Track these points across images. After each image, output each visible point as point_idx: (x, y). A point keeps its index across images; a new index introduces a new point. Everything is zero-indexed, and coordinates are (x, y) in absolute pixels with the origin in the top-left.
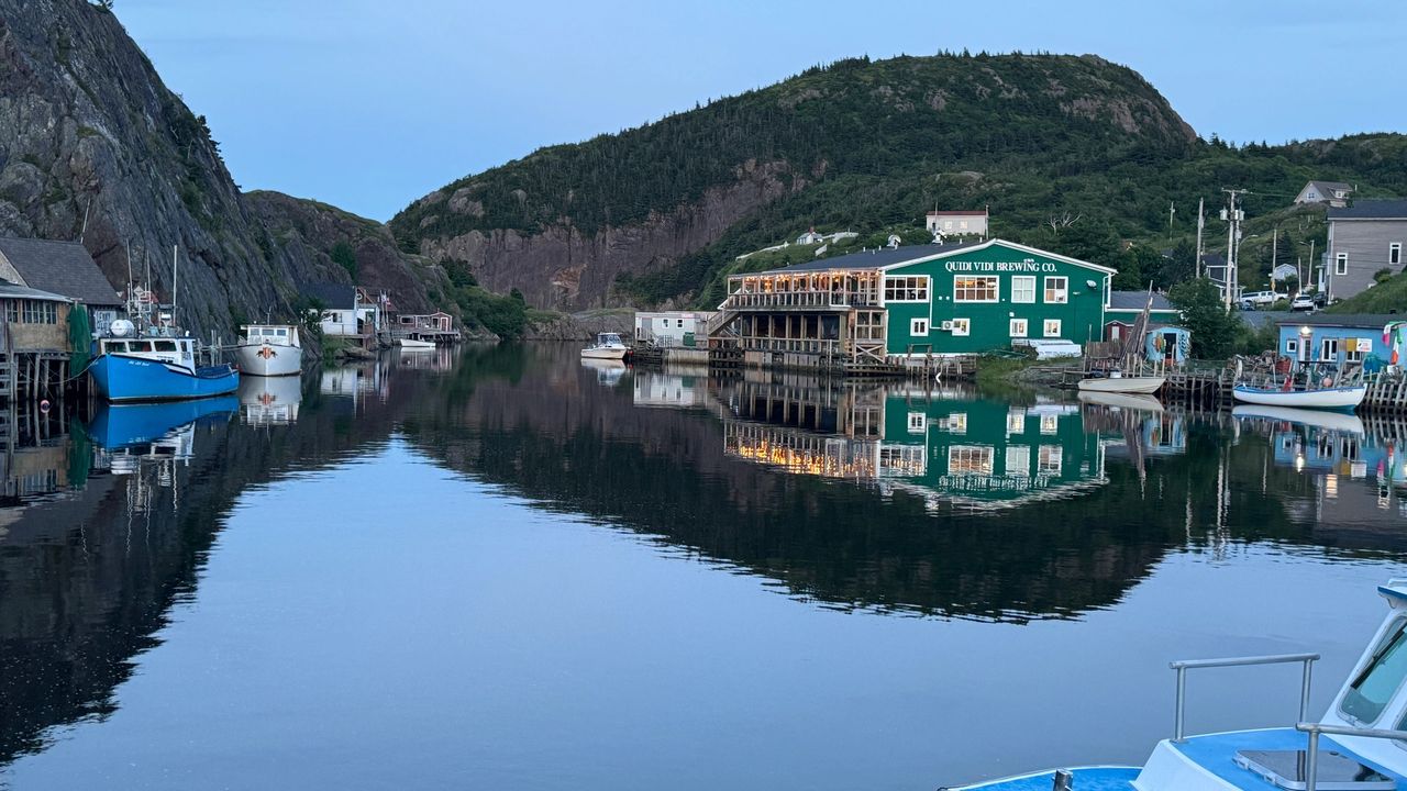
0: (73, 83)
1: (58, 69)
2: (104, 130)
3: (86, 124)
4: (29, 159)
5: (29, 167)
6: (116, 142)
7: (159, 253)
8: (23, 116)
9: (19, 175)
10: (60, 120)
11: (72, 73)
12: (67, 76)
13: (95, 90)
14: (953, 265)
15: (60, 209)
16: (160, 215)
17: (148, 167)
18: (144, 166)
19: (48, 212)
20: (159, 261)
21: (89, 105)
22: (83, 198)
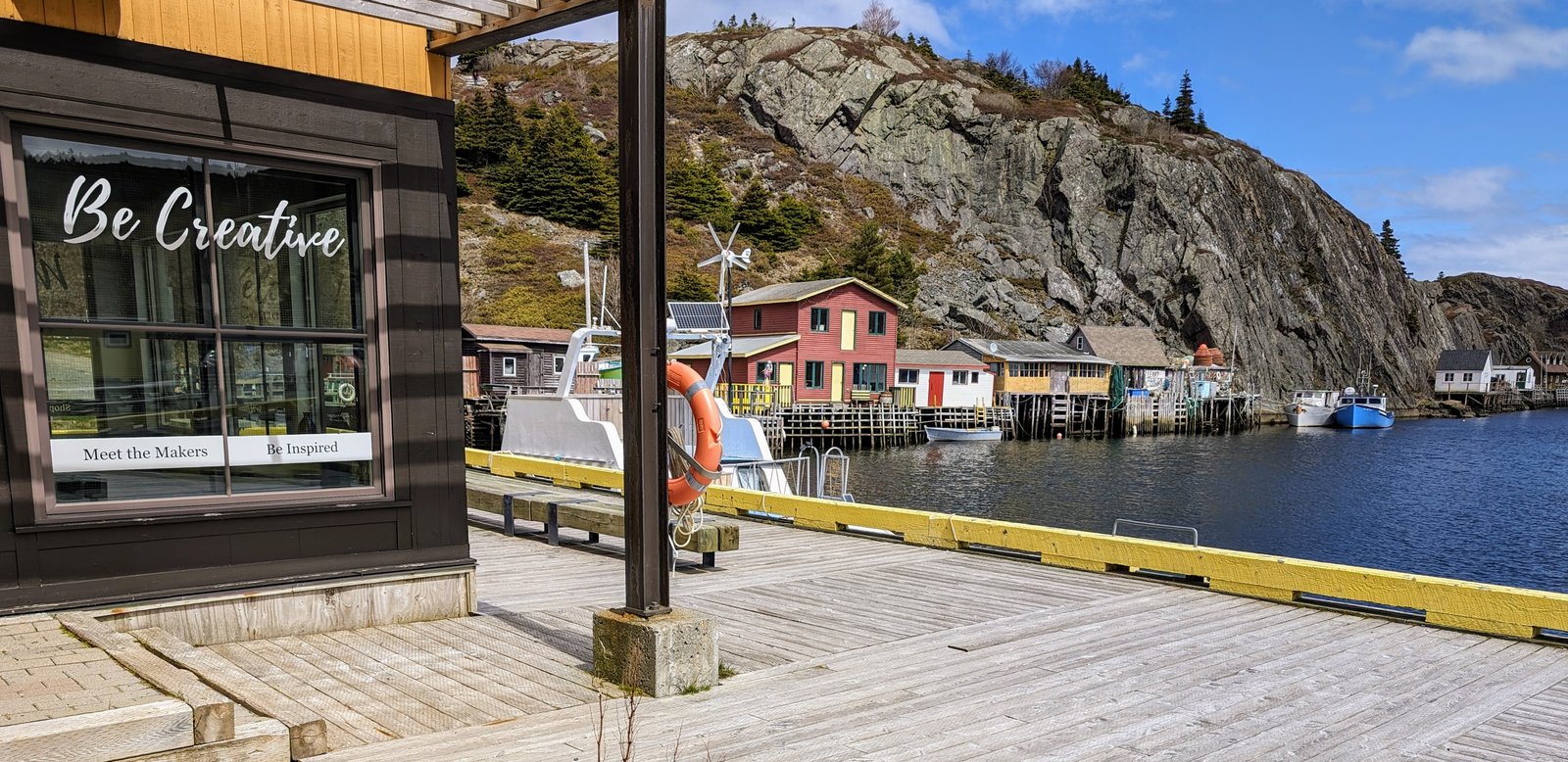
0: (1199, 219)
1: (1191, 211)
2: (1215, 249)
3: (1203, 246)
4: (1159, 273)
5: (1159, 279)
6: (1223, 256)
7: (1242, 331)
8: (1159, 245)
9: (1151, 284)
10: (1185, 244)
11: (1201, 212)
12: (1197, 215)
13: (1216, 221)
15: (1174, 306)
16: (1252, 305)
17: (1250, 271)
18: (1246, 271)
19: (1166, 309)
20: (1239, 337)
21: (1209, 232)
22: (1190, 298)
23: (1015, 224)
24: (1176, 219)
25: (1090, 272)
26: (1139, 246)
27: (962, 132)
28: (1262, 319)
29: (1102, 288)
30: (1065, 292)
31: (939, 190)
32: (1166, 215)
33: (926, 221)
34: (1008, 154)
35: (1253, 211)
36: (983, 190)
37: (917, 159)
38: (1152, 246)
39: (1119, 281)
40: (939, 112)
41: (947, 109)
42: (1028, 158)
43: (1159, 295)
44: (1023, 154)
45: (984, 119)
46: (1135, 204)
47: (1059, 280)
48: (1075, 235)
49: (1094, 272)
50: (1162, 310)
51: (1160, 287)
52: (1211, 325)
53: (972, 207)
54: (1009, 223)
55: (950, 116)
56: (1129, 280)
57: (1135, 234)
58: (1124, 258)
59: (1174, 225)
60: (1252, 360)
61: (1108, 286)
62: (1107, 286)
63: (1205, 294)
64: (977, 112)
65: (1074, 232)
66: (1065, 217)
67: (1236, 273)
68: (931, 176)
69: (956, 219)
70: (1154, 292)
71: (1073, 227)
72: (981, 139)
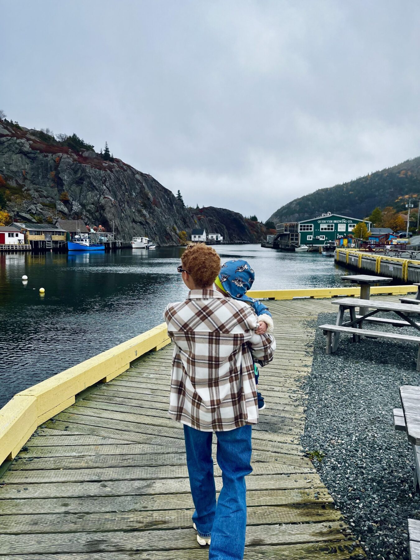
1: (102, 185)
2: (110, 197)
3: (106, 196)
5: (92, 205)
7: (119, 222)
10: (100, 196)
11: (106, 186)
12: (104, 187)
13: (110, 189)
14: (320, 221)
15: (97, 214)
16: (123, 214)
17: (122, 205)
18: (121, 204)
19: (95, 215)
20: (118, 224)
21: (108, 192)
22: (102, 212)
23: (45, 186)
24: (97, 188)
25: (70, 203)
26: (86, 195)
27: (25, 155)
28: (127, 218)
30: (62, 209)
31: (17, 174)
32: (94, 186)
33: (13, 184)
34: (42, 164)
35: (125, 186)
36: (33, 175)
37: (9, 163)
38: (90, 195)
39: (80, 206)
40: (17, 148)
41: (19, 148)
43: (93, 211)
44: (47, 164)
45: (33, 151)
46: (84, 182)
47: (60, 205)
49: (72, 203)
51: (93, 208)
52: (109, 220)
53: (30, 180)
54: (43, 186)
55: (20, 150)
56: (83, 206)
57: (84, 191)
58: (81, 199)
59: (97, 190)
60: (123, 231)
61: (76, 207)
63: (106, 211)
64: (30, 149)
65: (65, 190)
66: (62, 185)
67: (117, 205)
68: (15, 169)
69: (24, 183)
71: (65, 188)
72: (32, 158)
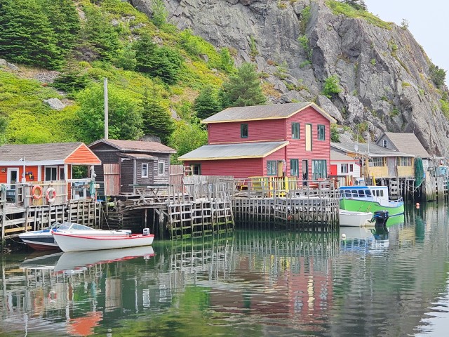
0: (399, 64)
1: (392, 59)
3: (405, 81)
4: (382, 99)
6: (416, 87)
9: (380, 105)
10: (395, 80)
15: (396, 119)
19: (392, 120)
22: (405, 113)
24: (387, 64)
25: (343, 98)
26: (369, 81)
27: (247, 6)
29: (351, 108)
30: (331, 111)
31: (241, 44)
32: (381, 62)
34: (279, 22)
36: (267, 45)
37: (224, 23)
38: (377, 82)
39: (361, 104)
42: (291, 25)
43: (387, 112)
44: (288, 22)
46: (362, 54)
47: (326, 103)
48: (329, 74)
49: (345, 98)
50: (390, 122)
51: (386, 107)
52: (423, 131)
53: (263, 56)
54: (287, 66)
56: (367, 103)
57: (364, 73)
58: (362, 90)
59: (387, 69)
61: (355, 109)
62: (355, 107)
63: (414, 112)
65: (328, 72)
66: (322, 63)
69: (254, 63)
70: (384, 110)
71: (327, 69)
72: (261, 11)
